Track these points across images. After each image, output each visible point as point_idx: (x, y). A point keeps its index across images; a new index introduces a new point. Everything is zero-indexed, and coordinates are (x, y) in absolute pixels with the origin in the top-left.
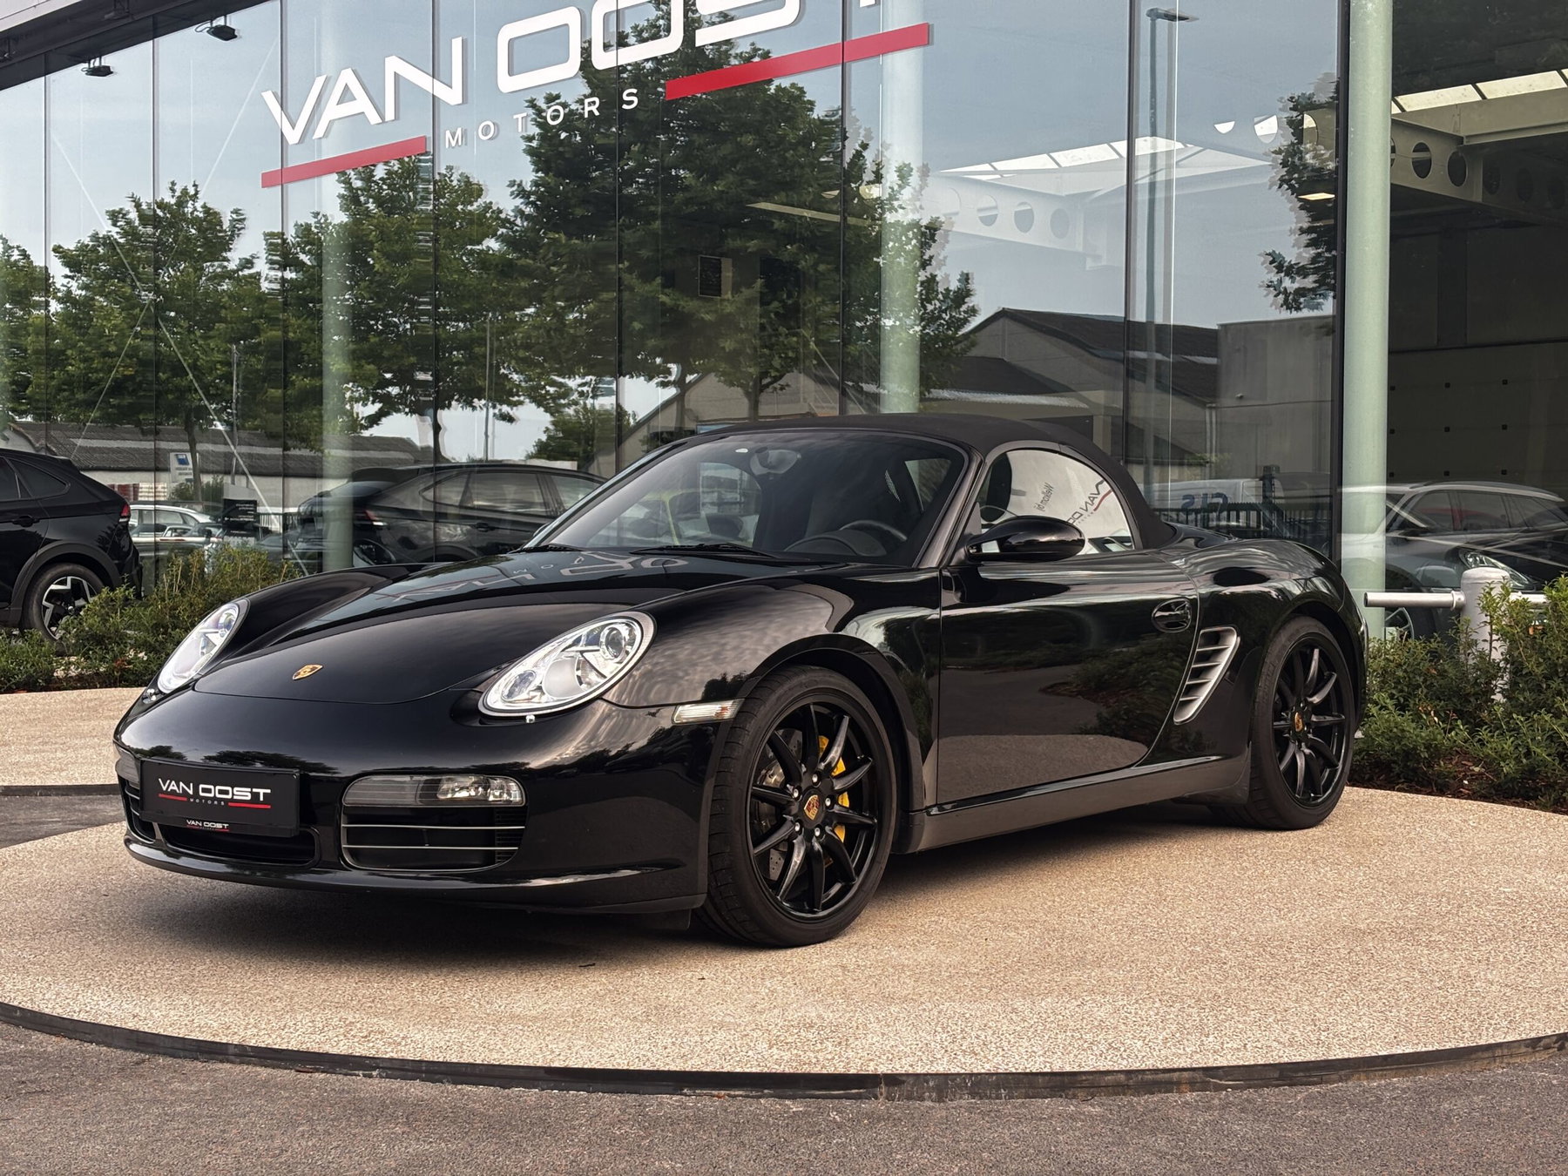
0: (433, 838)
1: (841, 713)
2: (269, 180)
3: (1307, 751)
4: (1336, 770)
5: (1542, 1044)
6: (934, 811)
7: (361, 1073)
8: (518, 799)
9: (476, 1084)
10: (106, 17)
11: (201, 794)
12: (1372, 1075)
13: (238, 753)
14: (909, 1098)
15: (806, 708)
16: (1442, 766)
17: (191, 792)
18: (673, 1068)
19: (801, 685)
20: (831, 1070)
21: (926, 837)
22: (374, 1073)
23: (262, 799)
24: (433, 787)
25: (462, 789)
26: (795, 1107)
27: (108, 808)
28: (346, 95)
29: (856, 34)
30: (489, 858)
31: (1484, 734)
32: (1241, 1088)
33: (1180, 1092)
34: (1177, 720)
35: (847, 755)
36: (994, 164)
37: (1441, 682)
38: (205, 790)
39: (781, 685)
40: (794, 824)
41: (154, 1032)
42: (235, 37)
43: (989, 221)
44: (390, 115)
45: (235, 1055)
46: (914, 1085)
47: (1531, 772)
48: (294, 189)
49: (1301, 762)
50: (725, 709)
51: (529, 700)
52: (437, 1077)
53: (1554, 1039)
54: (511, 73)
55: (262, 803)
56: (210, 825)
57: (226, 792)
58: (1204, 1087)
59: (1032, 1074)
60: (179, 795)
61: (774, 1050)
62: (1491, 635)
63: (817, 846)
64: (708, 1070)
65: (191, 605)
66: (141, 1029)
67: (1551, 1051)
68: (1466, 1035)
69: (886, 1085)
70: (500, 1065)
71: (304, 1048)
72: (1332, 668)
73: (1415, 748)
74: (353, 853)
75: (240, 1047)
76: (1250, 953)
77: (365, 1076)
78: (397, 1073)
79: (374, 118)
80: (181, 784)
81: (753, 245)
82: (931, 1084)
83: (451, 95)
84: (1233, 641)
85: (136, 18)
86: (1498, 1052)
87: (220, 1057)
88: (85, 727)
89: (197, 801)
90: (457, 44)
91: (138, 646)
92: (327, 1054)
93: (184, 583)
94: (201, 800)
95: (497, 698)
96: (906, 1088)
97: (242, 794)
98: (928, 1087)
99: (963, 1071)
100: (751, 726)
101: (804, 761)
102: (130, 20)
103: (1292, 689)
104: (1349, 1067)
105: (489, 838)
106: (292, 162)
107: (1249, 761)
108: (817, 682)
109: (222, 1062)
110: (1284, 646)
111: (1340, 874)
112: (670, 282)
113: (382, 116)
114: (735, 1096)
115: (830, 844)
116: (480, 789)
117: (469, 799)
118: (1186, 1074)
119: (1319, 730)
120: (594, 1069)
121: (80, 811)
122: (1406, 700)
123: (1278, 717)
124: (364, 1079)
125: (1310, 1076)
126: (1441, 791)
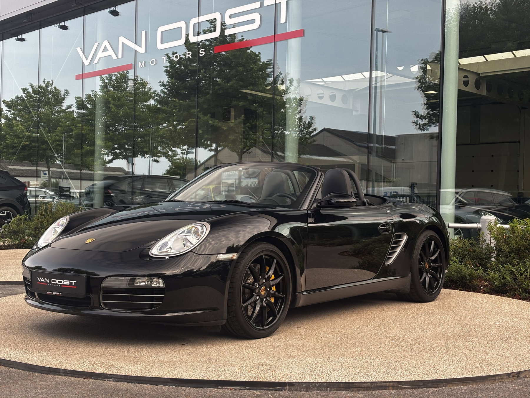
0: (133, 299)
1: (273, 258)
2: (78, 77)
3: (430, 276)
4: (439, 282)
5: (512, 375)
6: (305, 293)
7: (106, 379)
8: (162, 286)
9: (147, 384)
10: (24, 21)
11: (52, 282)
12: (454, 385)
13: (65, 268)
14: (296, 390)
15: (261, 256)
16: (474, 282)
17: (49, 282)
18: (215, 379)
19: (260, 248)
20: (270, 380)
21: (302, 301)
22: (111, 380)
23: (73, 284)
24: (133, 281)
25: (143, 282)
26: (257, 393)
27: (18, 289)
28: (105, 49)
29: (279, 32)
30: (152, 306)
31: (489, 271)
32: (410, 389)
33: (389, 390)
34: (386, 264)
35: (275, 273)
36: (323, 79)
37: (474, 254)
38: (53, 281)
39: (253, 248)
40: (257, 296)
41: (34, 364)
42: (68, 29)
43: (321, 98)
44: (120, 56)
45: (63, 373)
46: (298, 386)
47: (505, 285)
48: (86, 80)
49: (427, 279)
50: (234, 256)
51: (167, 252)
52: (133, 381)
53: (516, 373)
54: (162, 43)
55: (73, 286)
56: (55, 293)
57: (61, 282)
58: (397, 388)
59: (338, 383)
60: (44, 283)
61: (250, 373)
62: (491, 238)
63: (264, 304)
64: (227, 380)
65: (48, 221)
66: (30, 363)
67: (514, 377)
68: (486, 372)
69: (288, 386)
70: (155, 377)
71: (86, 370)
72: (438, 248)
73: (465, 276)
74: (104, 303)
75: (64, 370)
76: (412, 343)
77: (107, 380)
78: (119, 380)
79: (114, 57)
80: (45, 279)
81: (241, 104)
82: (304, 386)
83: (141, 50)
84: (405, 238)
85: (34, 22)
86: (497, 378)
87: (58, 373)
88: (10, 262)
89: (51, 285)
90: (143, 33)
91: (29, 235)
92: (95, 373)
93: (45, 214)
94: (52, 285)
95: (155, 251)
96: (295, 387)
97: (67, 282)
98: (303, 387)
99: (315, 381)
100: (243, 262)
101: (260, 275)
102: (32, 23)
103: (425, 254)
104: (446, 382)
105: (152, 299)
106: (86, 71)
107: (410, 278)
108: (265, 248)
109: (58, 375)
110: (422, 240)
111: (441, 317)
112: (213, 116)
113: (117, 57)
114: (236, 389)
115: (269, 303)
116: (149, 282)
117: (145, 286)
118: (391, 384)
119: (434, 269)
120: (188, 379)
121: (9, 290)
122: (462, 260)
123: (420, 264)
124: (107, 382)
125: (433, 385)
126: (474, 291)
